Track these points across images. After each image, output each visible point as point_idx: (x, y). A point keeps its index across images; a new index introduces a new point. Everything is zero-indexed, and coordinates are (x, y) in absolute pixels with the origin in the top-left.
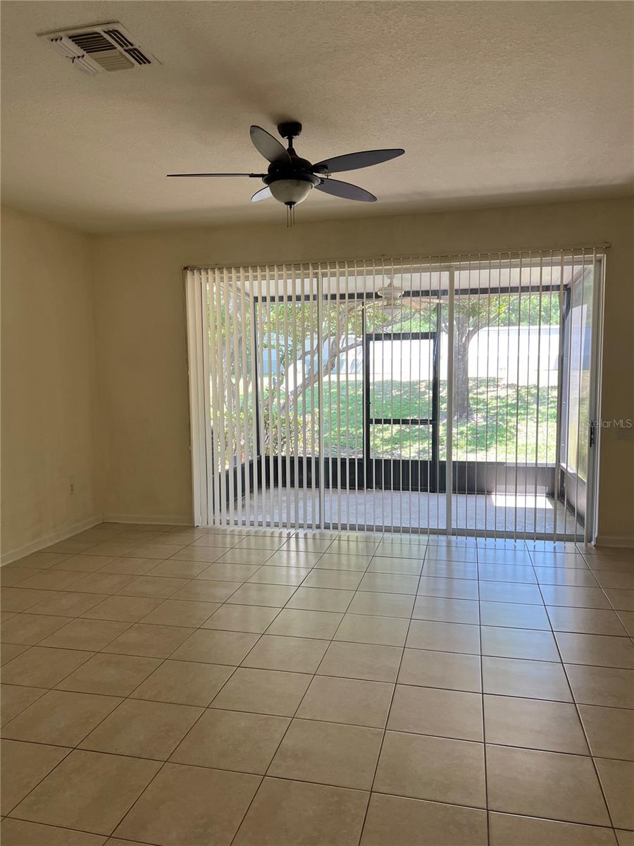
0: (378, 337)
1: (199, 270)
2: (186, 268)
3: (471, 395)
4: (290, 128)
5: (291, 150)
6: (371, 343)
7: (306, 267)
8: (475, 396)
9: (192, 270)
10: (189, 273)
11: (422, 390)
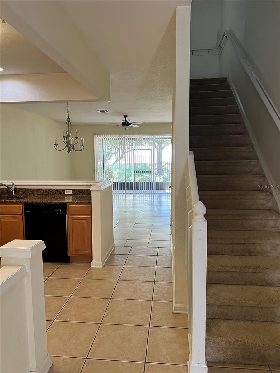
0: (136, 150)
1: (97, 134)
2: (94, 134)
3: (163, 168)
4: (125, 117)
5: (126, 120)
6: (135, 151)
7: (122, 135)
8: (165, 168)
9: (96, 134)
10: (95, 135)
11: (148, 166)
